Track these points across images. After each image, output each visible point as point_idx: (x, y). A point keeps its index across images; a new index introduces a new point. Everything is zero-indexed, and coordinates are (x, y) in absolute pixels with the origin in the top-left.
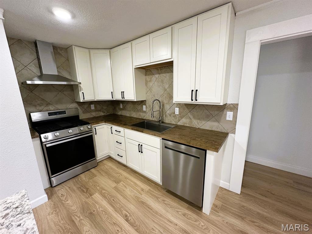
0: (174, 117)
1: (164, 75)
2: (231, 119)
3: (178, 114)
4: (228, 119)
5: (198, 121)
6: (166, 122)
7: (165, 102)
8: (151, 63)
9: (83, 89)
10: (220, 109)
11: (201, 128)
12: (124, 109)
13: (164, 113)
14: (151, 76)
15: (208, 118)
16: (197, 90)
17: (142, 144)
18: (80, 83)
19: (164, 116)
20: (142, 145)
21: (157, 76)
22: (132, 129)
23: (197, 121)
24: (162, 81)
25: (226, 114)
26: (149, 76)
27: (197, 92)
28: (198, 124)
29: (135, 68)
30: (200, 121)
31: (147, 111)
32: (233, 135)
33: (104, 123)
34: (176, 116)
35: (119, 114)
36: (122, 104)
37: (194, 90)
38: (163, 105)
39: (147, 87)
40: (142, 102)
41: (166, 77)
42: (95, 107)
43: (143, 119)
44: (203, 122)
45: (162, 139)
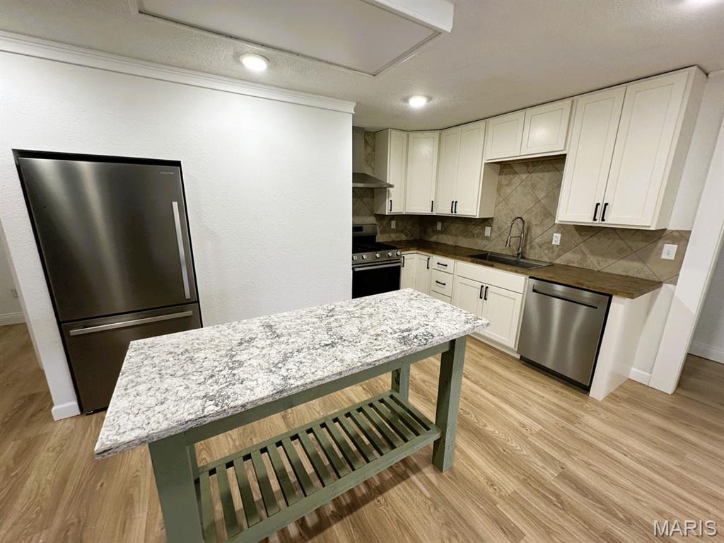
0: (548, 249)
1: (540, 175)
2: (672, 257)
3: (558, 244)
4: (664, 256)
5: (600, 259)
6: (530, 258)
7: (534, 222)
8: (520, 156)
9: (392, 195)
10: (650, 238)
11: (603, 271)
12: (443, 232)
13: (528, 242)
14: (511, 176)
15: (622, 254)
16: (606, 204)
17: (487, 285)
18: (391, 186)
19: (528, 247)
20: (487, 288)
21: (524, 176)
22: (473, 262)
23: (597, 258)
24: (534, 186)
25: (662, 249)
26: (507, 176)
27: (607, 206)
28: (599, 263)
29: (485, 164)
30: (604, 260)
31: (493, 237)
32: (671, 286)
33: (415, 252)
34: (552, 247)
35: (431, 240)
36: (442, 224)
37: (601, 204)
38: (529, 228)
39: (500, 195)
40: (485, 222)
41: (542, 179)
42: (397, 225)
43: (482, 251)
44: (611, 261)
45: (530, 277)
